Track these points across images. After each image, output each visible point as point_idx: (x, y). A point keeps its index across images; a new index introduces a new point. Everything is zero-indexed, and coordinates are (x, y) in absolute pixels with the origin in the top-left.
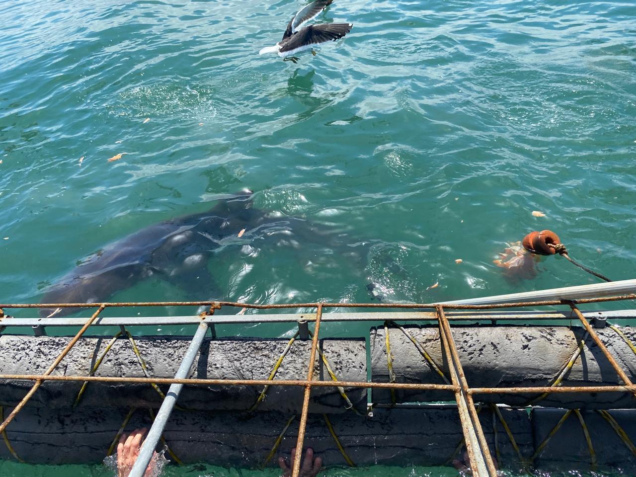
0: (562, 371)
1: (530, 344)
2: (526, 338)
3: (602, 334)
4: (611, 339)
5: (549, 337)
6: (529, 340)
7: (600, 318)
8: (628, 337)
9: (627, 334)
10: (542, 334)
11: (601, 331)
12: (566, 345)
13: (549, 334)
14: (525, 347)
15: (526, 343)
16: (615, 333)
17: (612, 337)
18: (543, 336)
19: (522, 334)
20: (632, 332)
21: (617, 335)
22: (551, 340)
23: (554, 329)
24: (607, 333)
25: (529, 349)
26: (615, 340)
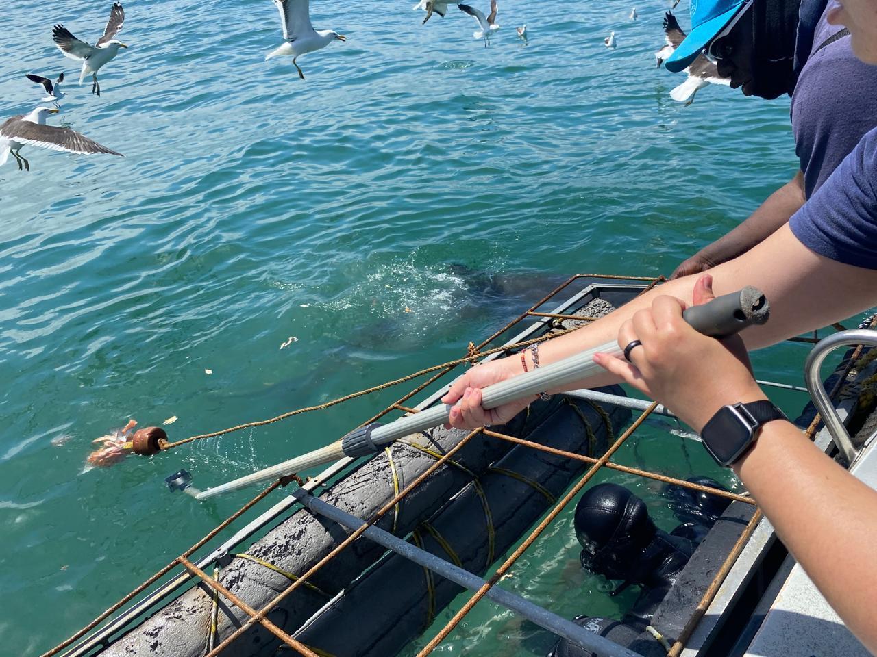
0: (209, 642)
1: (159, 639)
2: (151, 634)
3: (231, 570)
4: (241, 570)
5: (177, 614)
6: (157, 634)
7: (220, 555)
8: (258, 555)
9: (255, 553)
10: (168, 617)
11: (228, 568)
12: (200, 610)
13: (177, 610)
14: (154, 647)
15: (153, 641)
16: (243, 560)
17: (241, 567)
18: (169, 618)
19: (144, 633)
20: (258, 548)
21: (246, 561)
22: (180, 616)
23: (180, 600)
24: (235, 565)
25: (160, 645)
26: (245, 568)
